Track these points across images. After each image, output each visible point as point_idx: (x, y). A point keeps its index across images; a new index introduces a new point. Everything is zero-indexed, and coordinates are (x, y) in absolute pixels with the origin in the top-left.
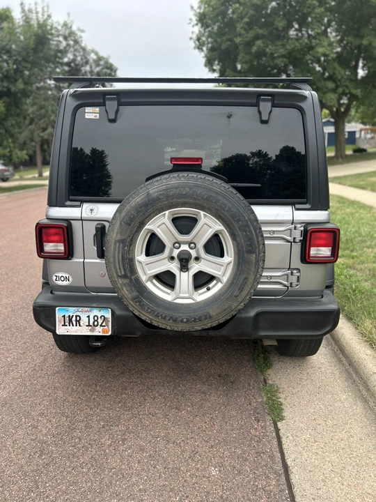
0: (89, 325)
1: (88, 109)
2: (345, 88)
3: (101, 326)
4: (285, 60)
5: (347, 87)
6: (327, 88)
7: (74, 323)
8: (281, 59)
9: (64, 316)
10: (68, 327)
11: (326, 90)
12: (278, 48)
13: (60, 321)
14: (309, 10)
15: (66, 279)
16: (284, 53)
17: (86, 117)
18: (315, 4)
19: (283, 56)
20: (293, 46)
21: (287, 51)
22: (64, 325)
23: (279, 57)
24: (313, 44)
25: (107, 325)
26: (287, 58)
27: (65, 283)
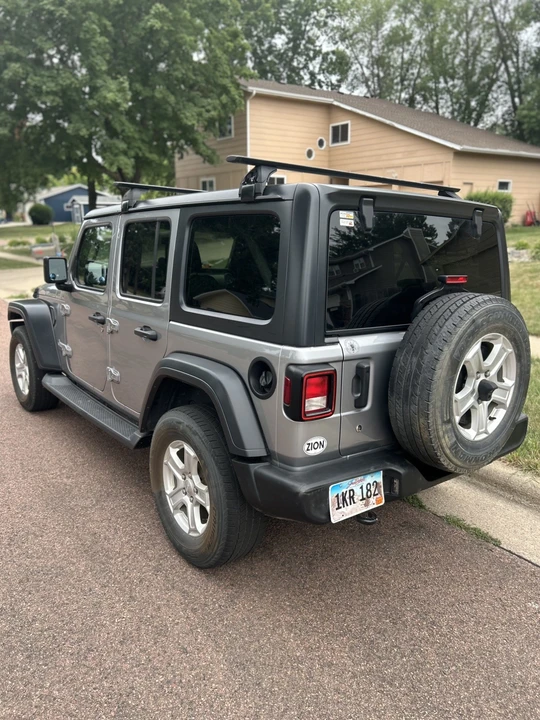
0: (363, 499)
1: (343, 214)
2: (138, 150)
3: (374, 495)
4: (57, 99)
5: (140, 149)
6: (117, 148)
7: (348, 500)
8: (51, 97)
9: (337, 496)
10: (343, 509)
11: (117, 151)
12: (45, 79)
13: (333, 505)
14: (88, 36)
15: (321, 444)
16: (54, 89)
17: (341, 224)
18: (95, 30)
19: (54, 93)
20: (68, 82)
21: (59, 87)
22: (339, 508)
23: (48, 93)
24: (98, 85)
25: (380, 492)
26: (61, 97)
27: (319, 451)
